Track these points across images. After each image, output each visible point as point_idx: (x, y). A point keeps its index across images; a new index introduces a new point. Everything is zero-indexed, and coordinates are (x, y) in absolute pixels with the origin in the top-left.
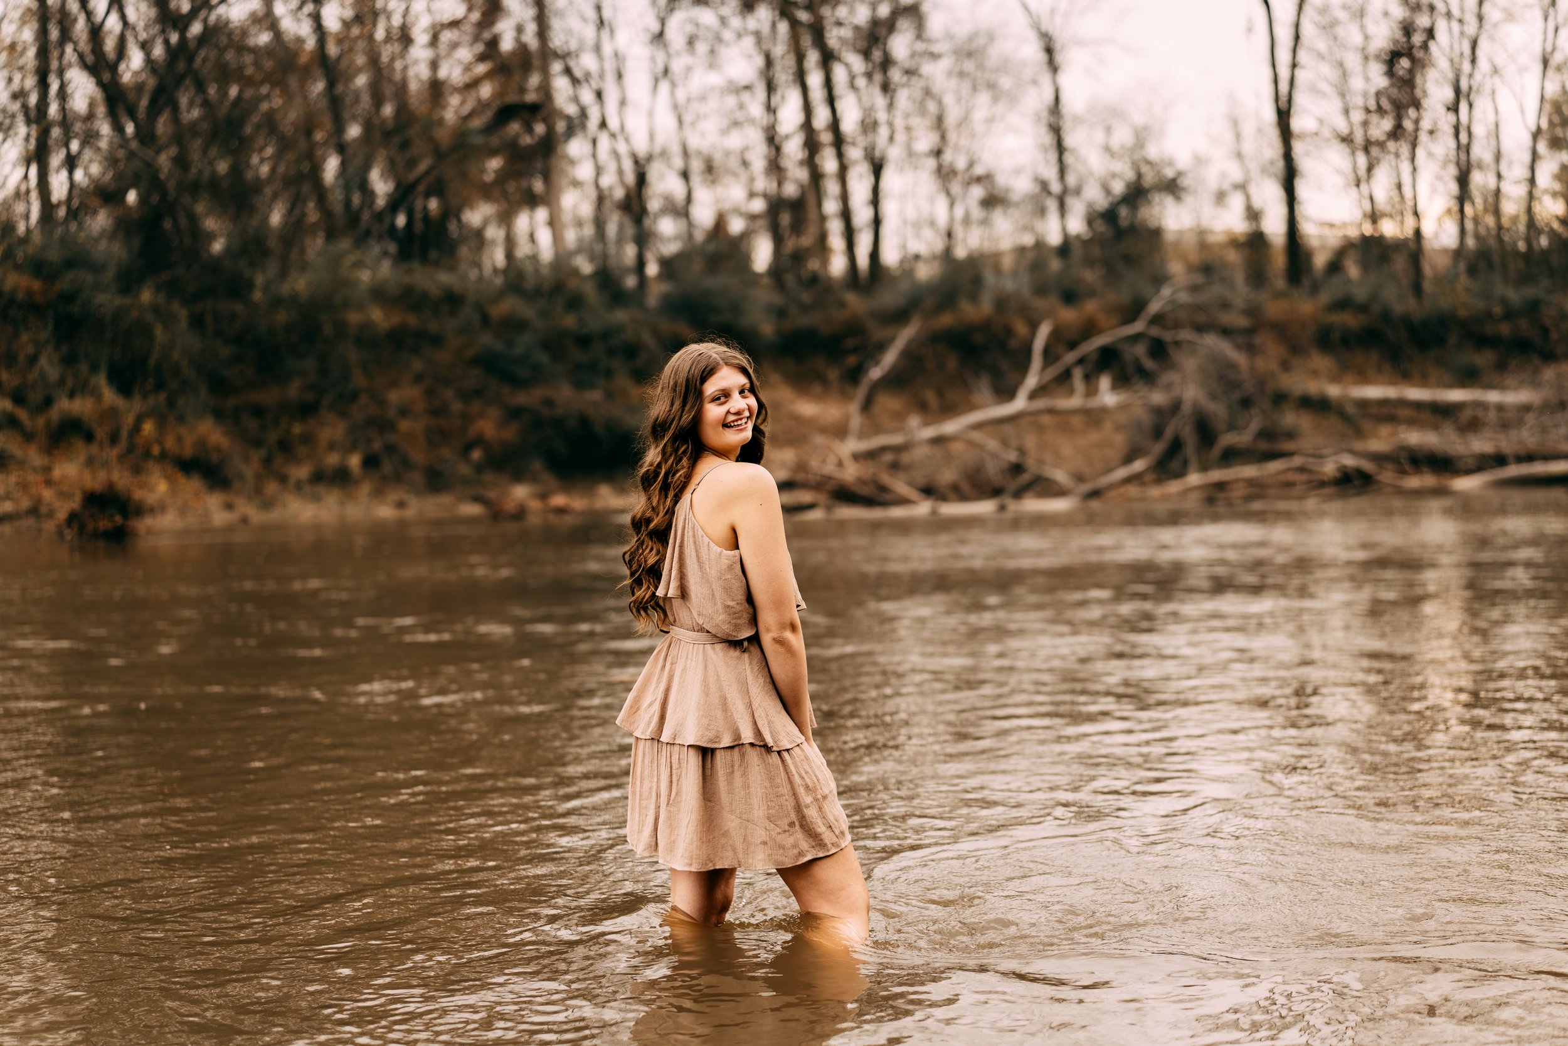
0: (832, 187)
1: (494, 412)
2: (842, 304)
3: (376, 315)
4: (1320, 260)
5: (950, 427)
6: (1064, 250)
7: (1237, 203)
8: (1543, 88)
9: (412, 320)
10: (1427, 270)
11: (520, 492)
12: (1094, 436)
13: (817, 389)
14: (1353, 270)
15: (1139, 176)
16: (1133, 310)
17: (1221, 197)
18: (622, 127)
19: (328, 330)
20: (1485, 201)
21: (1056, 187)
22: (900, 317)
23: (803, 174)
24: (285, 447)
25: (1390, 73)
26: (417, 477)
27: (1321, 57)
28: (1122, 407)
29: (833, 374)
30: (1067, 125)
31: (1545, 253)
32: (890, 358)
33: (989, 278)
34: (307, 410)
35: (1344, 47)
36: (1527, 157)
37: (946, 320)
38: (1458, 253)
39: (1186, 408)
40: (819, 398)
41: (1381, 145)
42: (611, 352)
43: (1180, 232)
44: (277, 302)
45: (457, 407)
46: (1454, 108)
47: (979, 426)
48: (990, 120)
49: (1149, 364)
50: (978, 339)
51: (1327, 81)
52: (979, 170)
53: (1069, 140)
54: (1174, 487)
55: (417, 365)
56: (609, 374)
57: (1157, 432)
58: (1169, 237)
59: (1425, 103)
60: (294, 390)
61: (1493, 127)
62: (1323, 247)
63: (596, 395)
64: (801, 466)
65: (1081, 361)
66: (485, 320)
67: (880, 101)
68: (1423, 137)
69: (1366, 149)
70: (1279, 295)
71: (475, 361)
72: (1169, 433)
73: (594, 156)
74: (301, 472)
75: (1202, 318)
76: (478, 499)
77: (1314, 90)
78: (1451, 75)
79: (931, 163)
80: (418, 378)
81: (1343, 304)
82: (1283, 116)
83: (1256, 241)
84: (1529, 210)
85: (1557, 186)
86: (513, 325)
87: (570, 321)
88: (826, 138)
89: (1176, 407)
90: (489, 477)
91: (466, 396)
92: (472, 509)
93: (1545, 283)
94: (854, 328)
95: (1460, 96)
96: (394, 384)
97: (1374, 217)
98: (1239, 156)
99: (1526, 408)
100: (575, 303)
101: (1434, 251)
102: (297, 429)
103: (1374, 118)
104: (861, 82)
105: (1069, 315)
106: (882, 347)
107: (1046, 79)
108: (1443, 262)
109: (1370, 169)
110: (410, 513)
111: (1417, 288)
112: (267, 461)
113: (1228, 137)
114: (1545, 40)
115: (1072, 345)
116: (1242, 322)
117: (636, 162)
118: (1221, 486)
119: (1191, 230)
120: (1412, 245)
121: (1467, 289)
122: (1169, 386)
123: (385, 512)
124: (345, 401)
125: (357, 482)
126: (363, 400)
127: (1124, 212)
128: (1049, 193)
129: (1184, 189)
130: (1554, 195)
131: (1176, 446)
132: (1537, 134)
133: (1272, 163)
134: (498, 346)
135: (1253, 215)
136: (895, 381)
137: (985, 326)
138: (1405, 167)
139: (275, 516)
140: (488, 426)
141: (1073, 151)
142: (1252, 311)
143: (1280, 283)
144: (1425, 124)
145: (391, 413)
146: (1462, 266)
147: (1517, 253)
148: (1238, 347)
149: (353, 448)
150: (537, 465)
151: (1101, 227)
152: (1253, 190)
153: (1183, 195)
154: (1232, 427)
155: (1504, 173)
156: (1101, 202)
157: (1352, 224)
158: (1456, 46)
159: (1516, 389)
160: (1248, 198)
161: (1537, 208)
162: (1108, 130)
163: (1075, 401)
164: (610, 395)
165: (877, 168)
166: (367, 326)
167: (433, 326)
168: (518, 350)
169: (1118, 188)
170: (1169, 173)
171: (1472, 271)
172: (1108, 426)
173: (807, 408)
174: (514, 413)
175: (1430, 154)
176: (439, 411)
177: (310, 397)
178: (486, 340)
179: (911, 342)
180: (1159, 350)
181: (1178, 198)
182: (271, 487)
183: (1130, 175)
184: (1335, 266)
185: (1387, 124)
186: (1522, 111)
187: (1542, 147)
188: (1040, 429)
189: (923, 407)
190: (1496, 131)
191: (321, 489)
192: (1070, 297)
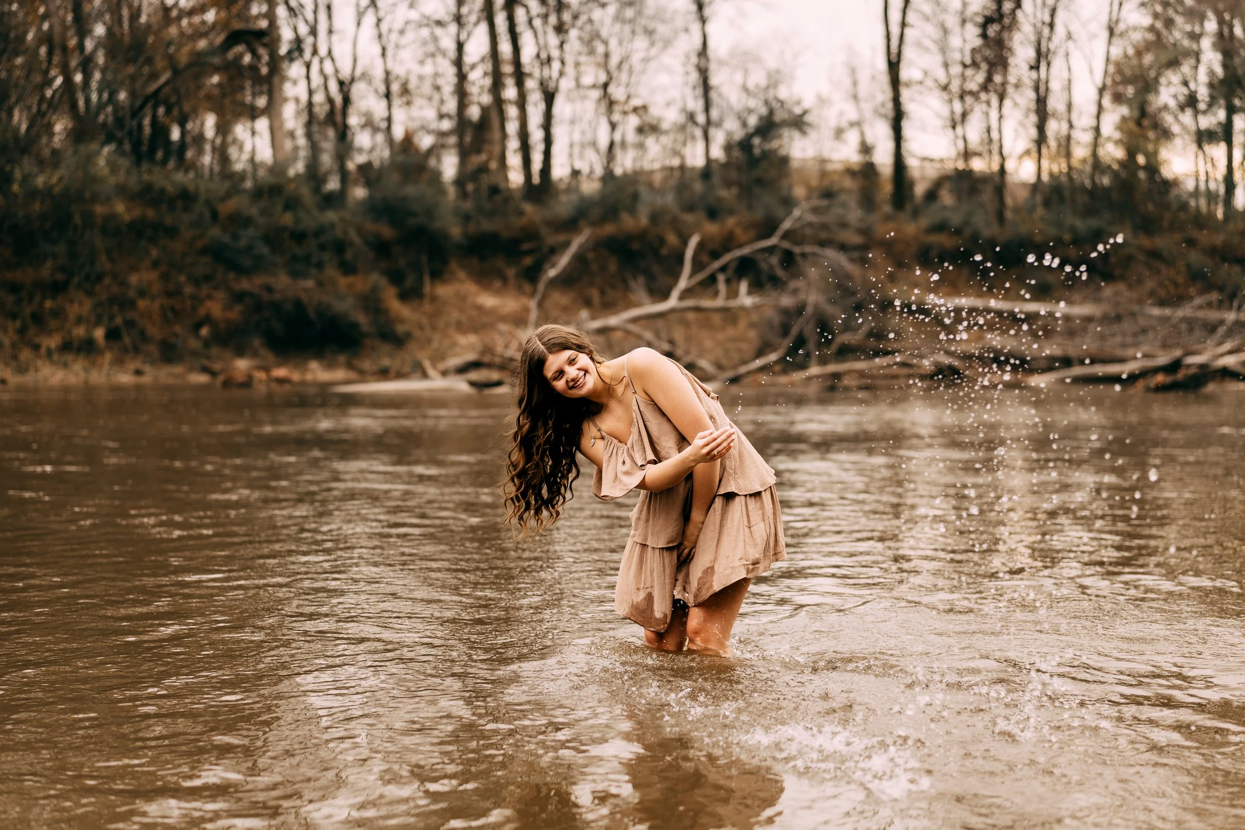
0: (512, 112)
1: (221, 295)
2: (521, 213)
3: (120, 208)
4: (920, 190)
5: (613, 321)
6: (706, 173)
7: (853, 138)
8: (1108, 52)
9: (150, 213)
10: (1009, 201)
11: (242, 365)
12: (731, 332)
13: (498, 284)
14: (947, 198)
15: (771, 112)
16: (768, 227)
17: (839, 133)
18: (330, 52)
19: (78, 219)
20: (1059, 145)
21: (701, 119)
22: (571, 225)
23: (486, 99)
24: (38, 319)
25: (984, 36)
26: (153, 349)
27: (927, 19)
28: (756, 307)
29: (511, 272)
30: (713, 67)
31: (1106, 191)
32: (564, 260)
33: (645, 194)
34: (58, 288)
35: (945, 10)
36: (1094, 109)
37: (609, 229)
38: (1036, 187)
39: (809, 310)
40: (497, 293)
41: (974, 95)
42: (322, 247)
43: (804, 160)
44: (33, 194)
45: (188, 290)
46: (1035, 67)
47: (635, 320)
48: (646, 60)
49: (780, 273)
50: (636, 246)
51: (931, 38)
52: (636, 102)
53: (714, 81)
54: (798, 376)
55: (154, 253)
56: (320, 265)
57: (785, 330)
58: (794, 164)
59: (1012, 61)
60: (46, 271)
61: (1066, 83)
62: (923, 178)
63: (310, 283)
64: (488, 350)
65: (723, 269)
66: (215, 215)
67: (553, 40)
68: (1010, 90)
69: (962, 98)
70: (887, 218)
71: (204, 251)
72: (794, 331)
73: (308, 77)
74: (53, 342)
75: (823, 235)
76: (205, 370)
77: (919, 45)
78: (1033, 38)
79: (596, 94)
80: (155, 264)
81: (940, 227)
82: (894, 66)
83: (868, 171)
84: (1094, 154)
85: (1117, 135)
86: (238, 221)
87: (287, 219)
88: (508, 69)
89: (800, 310)
90: (215, 351)
91: (197, 282)
92: (202, 379)
93: (1107, 215)
94: (530, 234)
95: (1042, 57)
96: (135, 268)
97: (967, 155)
98: (855, 97)
99: (1089, 319)
100: (292, 204)
101: (1015, 184)
102: (48, 304)
103: (969, 72)
104: (537, 23)
105: (712, 228)
106: (554, 251)
107: (696, 27)
108: (1023, 195)
109: (964, 115)
110: (146, 379)
111: (1000, 217)
112: (22, 331)
113: (847, 82)
114: (1111, 13)
115: (715, 255)
116: (856, 239)
117: (341, 83)
118: (837, 376)
119: (814, 159)
120: (997, 179)
121: (1042, 219)
122: (795, 292)
123: (125, 378)
124: (90, 283)
125: (100, 352)
126: (107, 281)
127: (756, 141)
128: (695, 123)
129: (808, 125)
130: (1117, 142)
131: (800, 341)
132: (1102, 90)
133: (883, 105)
134: (226, 239)
135: (866, 149)
136: (566, 281)
137: (642, 235)
138: (994, 114)
139: (28, 379)
140: (215, 307)
141: (717, 87)
142: (865, 232)
143: (887, 208)
144: (1012, 79)
145: (132, 293)
146: (1039, 199)
147: (1083, 188)
148: (852, 260)
149: (98, 323)
150: (257, 342)
151: (737, 153)
152: (867, 129)
153: (808, 130)
154: (848, 327)
155: (1075, 122)
156: (739, 134)
157: (949, 159)
158: (1039, 14)
159: (1083, 302)
160: (862, 134)
161: (1101, 152)
162: (746, 72)
163: (719, 302)
164: (320, 284)
165: (549, 97)
166: (111, 217)
167: (169, 220)
168: (243, 243)
169: (753, 121)
170: (798, 111)
171: (1047, 203)
172: (742, 323)
173: (488, 301)
174: (238, 297)
175: (1016, 104)
176: (173, 293)
177: (60, 277)
178: (215, 232)
179: (581, 247)
180: (789, 259)
181: (804, 133)
182: (25, 354)
183: (764, 111)
184: (932, 195)
185: (980, 77)
186: (1091, 71)
187: (1107, 101)
188: (687, 324)
189: (588, 303)
190: (1069, 86)
191: (69, 357)
192: (713, 213)
